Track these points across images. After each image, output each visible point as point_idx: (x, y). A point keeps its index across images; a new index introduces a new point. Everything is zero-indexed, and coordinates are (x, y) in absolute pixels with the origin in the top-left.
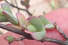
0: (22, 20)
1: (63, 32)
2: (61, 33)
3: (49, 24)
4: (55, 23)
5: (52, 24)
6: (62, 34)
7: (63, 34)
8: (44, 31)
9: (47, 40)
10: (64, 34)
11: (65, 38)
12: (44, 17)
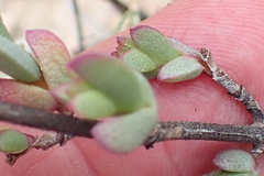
0: (56, 61)
1: (238, 88)
2: (232, 92)
3: (179, 61)
4: (203, 52)
5: (191, 56)
6: (238, 95)
7: (238, 97)
8: (147, 105)
9: (170, 135)
10: (243, 94)
11: (250, 111)
12: (156, 33)
